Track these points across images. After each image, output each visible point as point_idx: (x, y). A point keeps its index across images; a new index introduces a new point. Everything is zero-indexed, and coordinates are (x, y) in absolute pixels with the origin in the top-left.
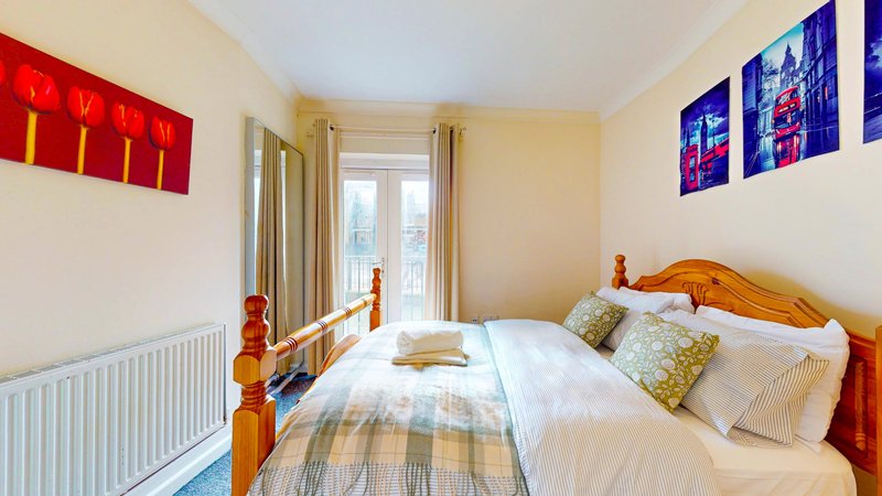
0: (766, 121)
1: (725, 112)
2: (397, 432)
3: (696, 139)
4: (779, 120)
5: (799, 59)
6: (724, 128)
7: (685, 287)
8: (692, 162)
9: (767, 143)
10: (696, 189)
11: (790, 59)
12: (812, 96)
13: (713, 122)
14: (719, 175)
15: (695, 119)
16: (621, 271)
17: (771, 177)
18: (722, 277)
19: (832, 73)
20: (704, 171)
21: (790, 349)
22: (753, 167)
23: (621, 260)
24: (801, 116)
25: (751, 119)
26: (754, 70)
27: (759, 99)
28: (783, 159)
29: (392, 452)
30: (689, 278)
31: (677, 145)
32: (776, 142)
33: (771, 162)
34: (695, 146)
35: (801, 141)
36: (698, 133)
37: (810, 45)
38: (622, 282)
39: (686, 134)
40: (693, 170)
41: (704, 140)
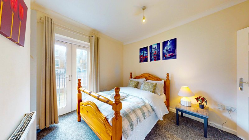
0: (153, 54)
1: (147, 51)
2: (138, 110)
3: (142, 54)
4: (154, 55)
5: (156, 48)
6: (147, 54)
7: (145, 77)
8: (142, 57)
9: (153, 57)
10: (142, 62)
11: (155, 48)
12: (158, 53)
13: (145, 52)
14: (146, 61)
15: (142, 51)
16: (131, 76)
17: (153, 62)
18: (150, 75)
19: (160, 51)
20: (143, 59)
21: (161, 83)
22: (151, 60)
23: (131, 73)
24: (156, 55)
25: (151, 54)
26: (151, 47)
27: (152, 51)
28: (155, 60)
29: (139, 113)
30: (145, 76)
31: (139, 54)
32: (154, 57)
33: (153, 60)
34: (142, 55)
35: (156, 58)
36: (143, 53)
37: (157, 47)
38: (132, 78)
39: (141, 52)
40: (142, 59)
41: (144, 55)
